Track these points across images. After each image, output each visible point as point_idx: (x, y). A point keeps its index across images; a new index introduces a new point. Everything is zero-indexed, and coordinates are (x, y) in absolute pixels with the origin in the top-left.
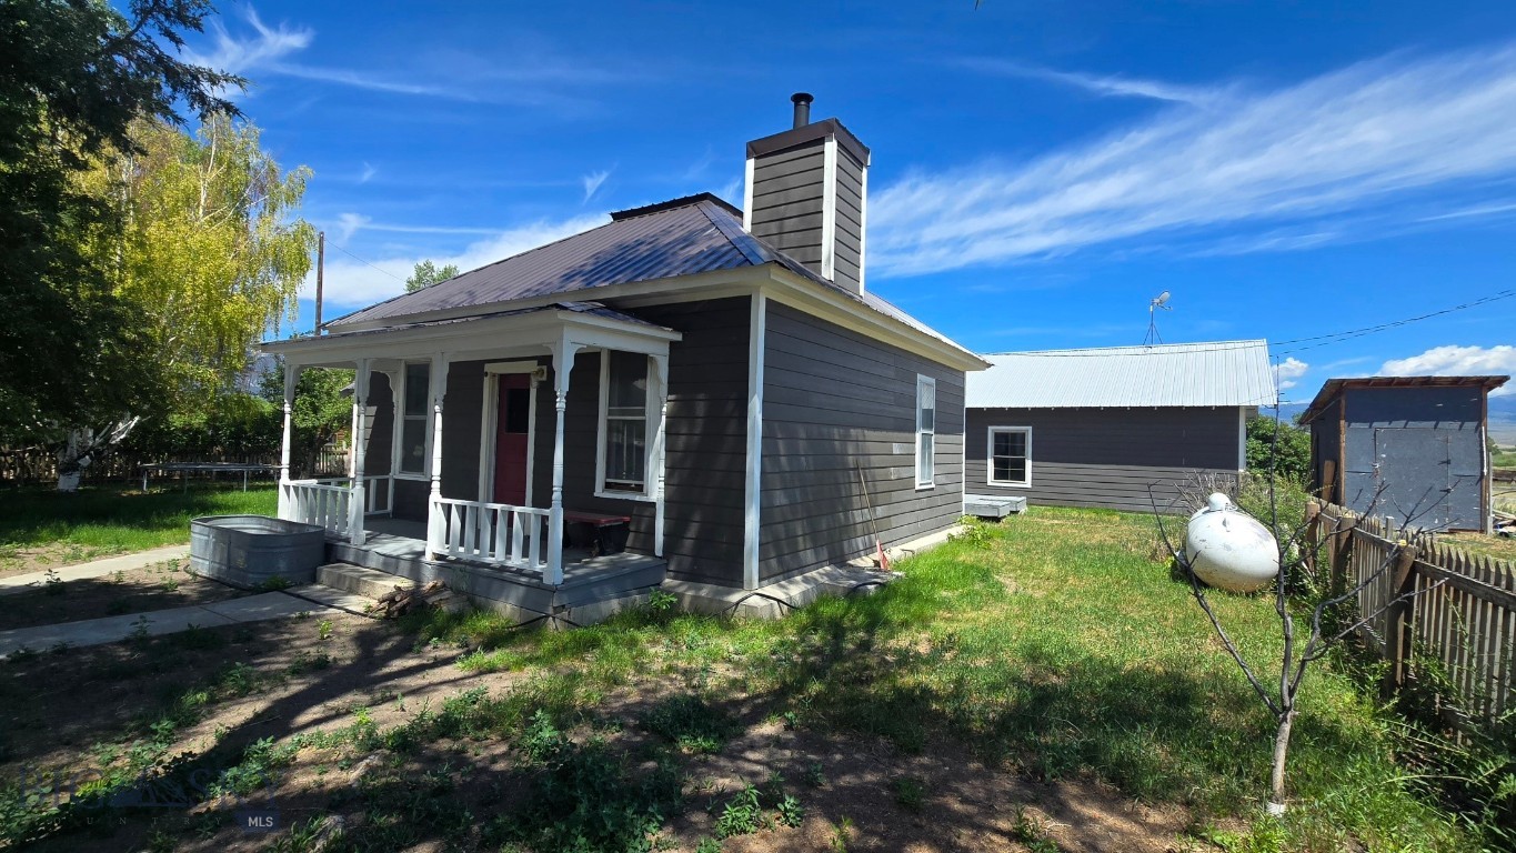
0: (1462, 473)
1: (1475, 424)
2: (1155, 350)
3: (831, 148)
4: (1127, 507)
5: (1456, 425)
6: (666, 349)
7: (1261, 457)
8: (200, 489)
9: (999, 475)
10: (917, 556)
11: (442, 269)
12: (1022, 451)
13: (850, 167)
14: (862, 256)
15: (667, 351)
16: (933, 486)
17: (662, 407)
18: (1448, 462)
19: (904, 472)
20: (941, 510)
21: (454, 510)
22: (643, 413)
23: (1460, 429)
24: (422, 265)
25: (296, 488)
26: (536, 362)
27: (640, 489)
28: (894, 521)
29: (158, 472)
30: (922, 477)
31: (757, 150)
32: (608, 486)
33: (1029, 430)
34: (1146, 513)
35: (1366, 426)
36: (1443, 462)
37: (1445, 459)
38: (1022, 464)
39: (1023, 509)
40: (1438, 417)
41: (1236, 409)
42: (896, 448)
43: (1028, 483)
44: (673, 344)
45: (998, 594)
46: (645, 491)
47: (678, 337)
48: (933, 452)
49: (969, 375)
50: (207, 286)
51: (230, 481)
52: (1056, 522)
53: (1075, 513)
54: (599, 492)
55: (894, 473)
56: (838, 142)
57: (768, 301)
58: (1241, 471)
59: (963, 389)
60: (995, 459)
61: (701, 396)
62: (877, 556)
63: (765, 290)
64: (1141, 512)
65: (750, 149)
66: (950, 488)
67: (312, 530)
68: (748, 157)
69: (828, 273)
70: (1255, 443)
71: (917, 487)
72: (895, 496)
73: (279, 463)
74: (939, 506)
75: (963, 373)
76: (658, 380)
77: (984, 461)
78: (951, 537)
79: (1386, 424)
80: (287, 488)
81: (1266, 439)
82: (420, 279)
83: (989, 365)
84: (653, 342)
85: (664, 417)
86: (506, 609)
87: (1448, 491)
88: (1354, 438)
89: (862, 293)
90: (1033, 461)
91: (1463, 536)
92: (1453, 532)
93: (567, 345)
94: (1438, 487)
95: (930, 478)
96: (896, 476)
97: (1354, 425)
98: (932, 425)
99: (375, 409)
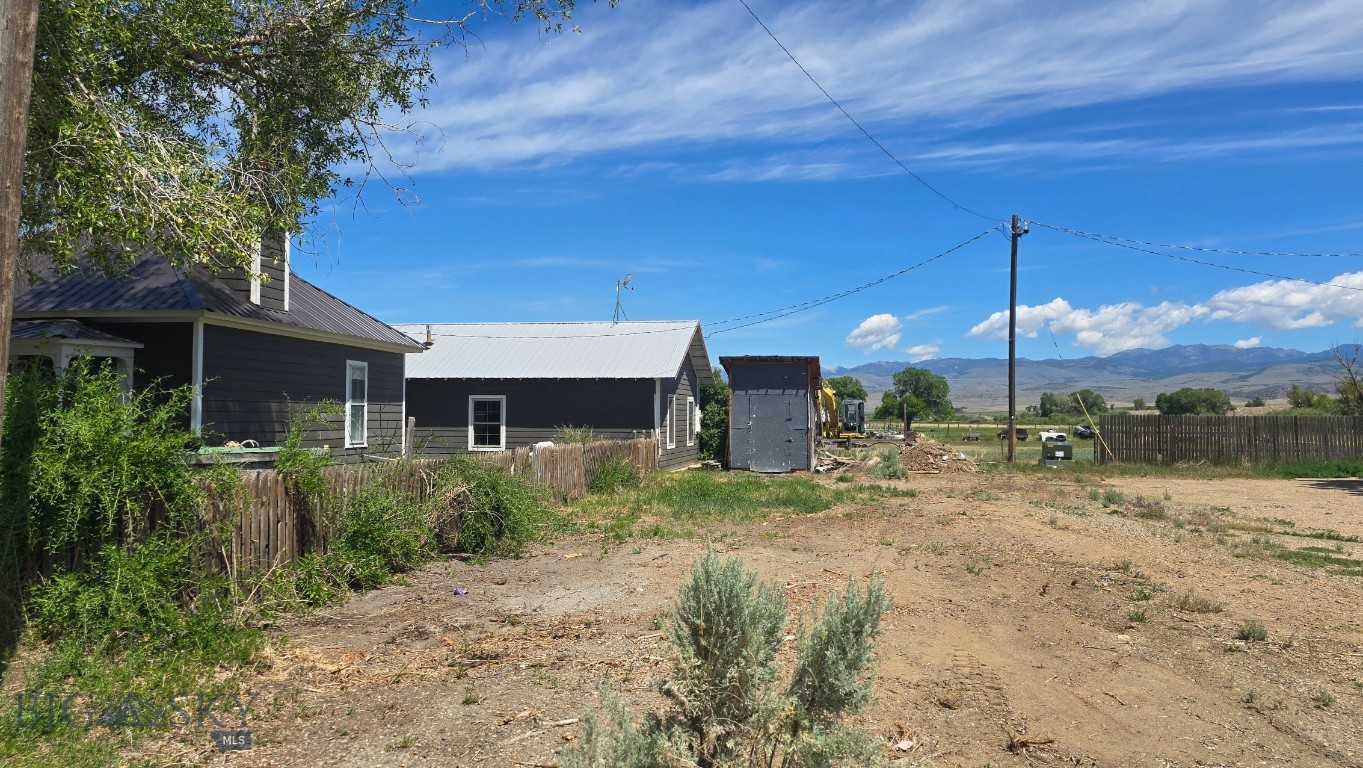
0: (797, 428)
1: (804, 391)
6: (132, 355)
9: (478, 441)
12: (497, 418)
16: (365, 445)
18: (790, 420)
19: (332, 435)
23: (796, 395)
30: (352, 439)
33: (503, 398)
35: (744, 393)
36: (787, 420)
37: (788, 417)
38: (497, 430)
40: (784, 386)
41: (651, 381)
42: (326, 417)
43: (502, 447)
47: (142, 347)
48: (366, 419)
57: (205, 325)
58: (655, 429)
59: (401, 366)
60: (475, 425)
63: (204, 319)
75: (401, 355)
76: (127, 374)
77: (464, 428)
79: (755, 392)
84: (121, 350)
87: (790, 441)
88: (737, 401)
89: (287, 308)
90: (507, 426)
91: (797, 474)
92: (793, 471)
93: (63, 355)
94: (785, 438)
95: (362, 439)
96: (324, 437)
97: (737, 392)
98: (364, 398)
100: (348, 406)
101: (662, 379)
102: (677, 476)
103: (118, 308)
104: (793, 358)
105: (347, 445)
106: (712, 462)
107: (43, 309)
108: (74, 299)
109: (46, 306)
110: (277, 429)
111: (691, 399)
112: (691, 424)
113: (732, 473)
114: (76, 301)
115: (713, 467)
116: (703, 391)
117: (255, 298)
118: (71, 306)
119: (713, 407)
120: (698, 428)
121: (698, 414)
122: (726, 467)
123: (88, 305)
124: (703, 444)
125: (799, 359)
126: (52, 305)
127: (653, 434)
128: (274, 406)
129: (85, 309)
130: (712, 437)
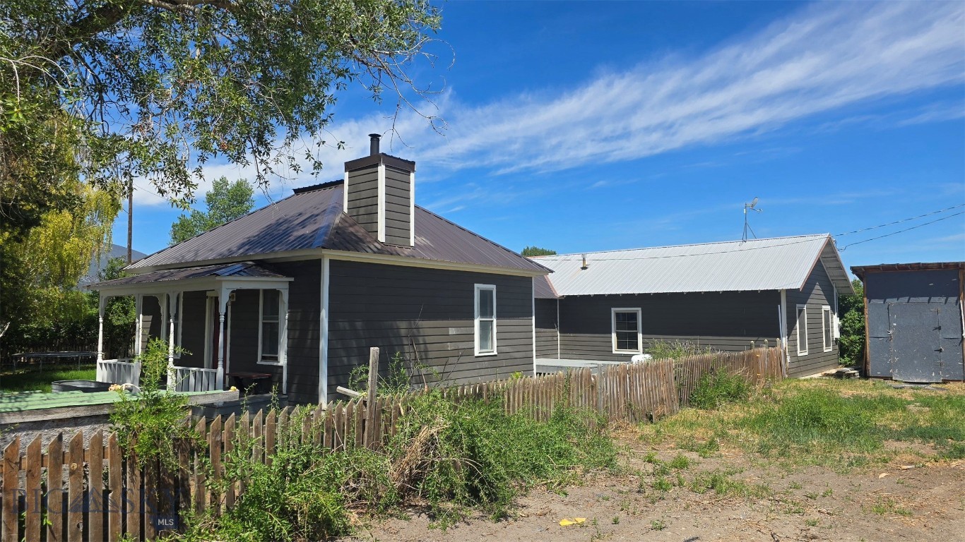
0: (948, 337)
1: (955, 298)
2: (749, 244)
3: (381, 169)
5: (943, 299)
8: (50, 370)
9: (620, 346)
12: (635, 327)
13: (397, 176)
15: (287, 287)
16: (495, 353)
17: (286, 316)
18: (939, 328)
19: (462, 345)
20: (506, 369)
21: (178, 371)
22: (277, 319)
23: (946, 303)
25: (105, 364)
27: (276, 359)
28: (451, 375)
29: (20, 359)
30: (482, 348)
32: (264, 358)
33: (639, 311)
35: (881, 302)
36: (936, 329)
37: (937, 326)
38: (635, 337)
40: (930, 294)
42: (453, 331)
43: (640, 351)
44: (290, 284)
46: (278, 360)
47: (292, 279)
48: (496, 332)
50: (53, 235)
51: (68, 364)
54: (259, 362)
55: (451, 346)
56: (386, 165)
57: (331, 260)
60: (617, 333)
61: (300, 310)
63: (327, 257)
66: (517, 355)
73: (97, 350)
74: (503, 367)
75: (531, 278)
77: (609, 335)
79: (895, 301)
80: (101, 364)
84: (280, 284)
85: (286, 322)
87: (940, 350)
88: (874, 312)
89: (412, 244)
90: (643, 334)
91: (951, 385)
92: (945, 382)
94: (934, 348)
95: (492, 348)
96: (453, 348)
97: (873, 301)
98: (492, 315)
99: (151, 317)
100: (477, 322)
101: (787, 291)
102: (805, 385)
104: (939, 264)
105: (476, 354)
106: (849, 370)
110: (405, 343)
111: (828, 308)
112: (827, 332)
113: (870, 382)
115: (849, 376)
116: (842, 299)
117: (382, 237)
119: (852, 314)
120: (837, 334)
121: (836, 322)
122: (865, 375)
124: (843, 350)
125: (947, 265)
127: (778, 343)
128: (403, 325)
130: (852, 342)
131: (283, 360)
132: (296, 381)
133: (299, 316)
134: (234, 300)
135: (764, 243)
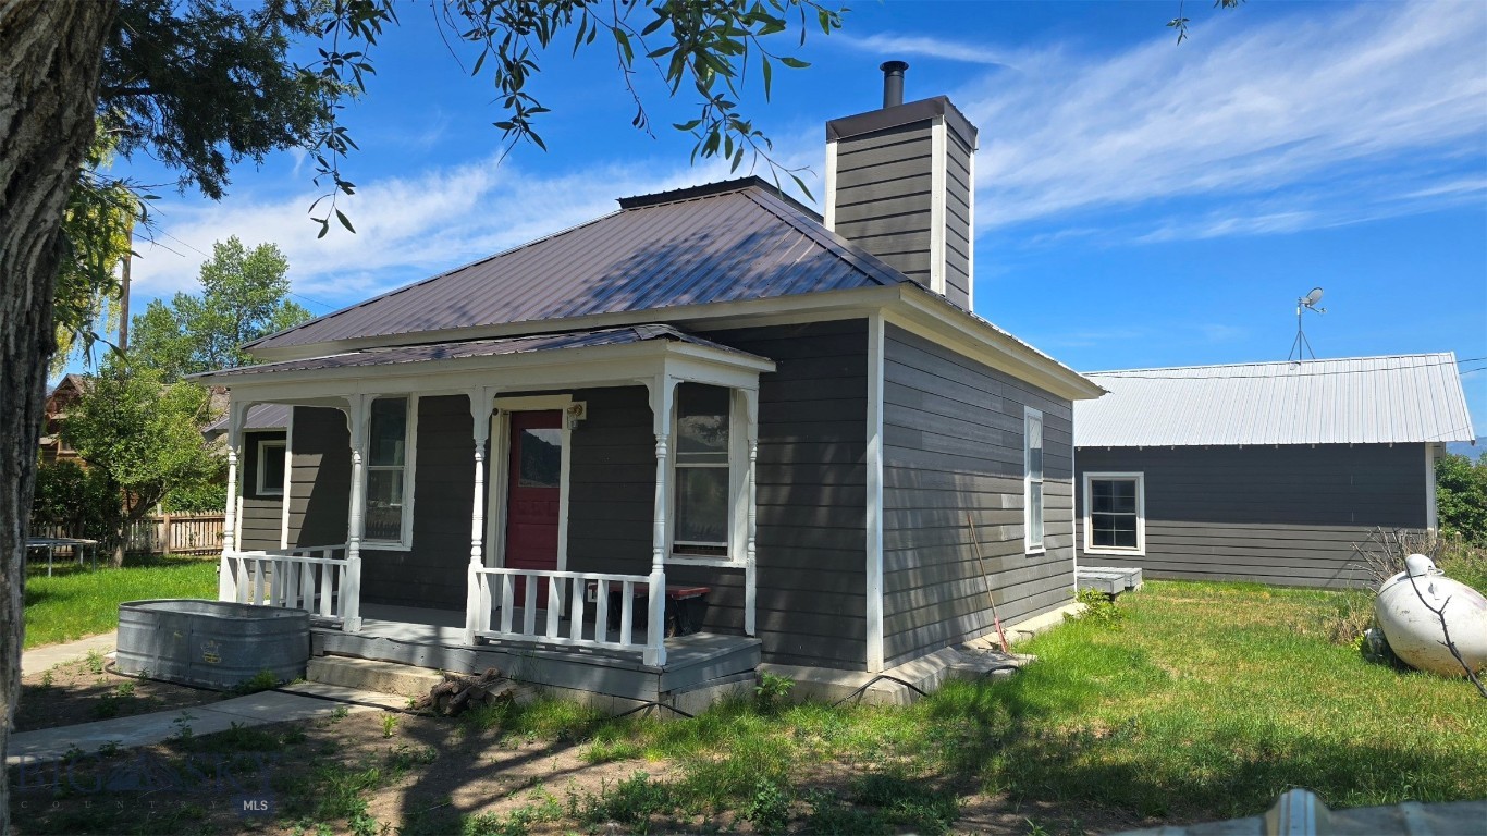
2: (1306, 367)
3: (939, 132)
4: (1278, 581)
6: (754, 383)
7: (1452, 511)
9: (1099, 539)
10: (1036, 639)
11: (254, 249)
12: (1130, 503)
13: (958, 153)
14: (971, 263)
15: (756, 384)
16: (1043, 550)
17: (749, 452)
19: (1013, 532)
20: (1052, 582)
21: (505, 581)
22: (725, 459)
24: (225, 243)
25: (247, 562)
26: (570, 396)
27: (723, 552)
28: (1007, 594)
30: (1032, 537)
31: (837, 131)
32: (676, 550)
33: (1139, 477)
34: (1305, 587)
38: (1132, 524)
39: (1139, 584)
41: (1421, 446)
42: (1006, 501)
43: (1141, 549)
44: (764, 377)
45: (1160, 681)
46: (729, 556)
47: (771, 367)
48: (1042, 506)
49: (1078, 405)
52: (1187, 600)
53: (1209, 590)
55: (1004, 533)
56: (948, 125)
57: (887, 324)
58: (1430, 529)
59: (1070, 423)
60: (1094, 518)
61: (791, 439)
62: (994, 637)
63: (882, 314)
64: (1299, 587)
65: (832, 131)
66: (1061, 553)
67: (283, 615)
68: (829, 139)
69: (938, 284)
70: (1445, 493)
71: (1028, 552)
72: (1007, 562)
74: (1050, 578)
75: (1071, 403)
76: (747, 420)
77: (1081, 521)
78: (1067, 617)
80: (233, 563)
81: (1456, 486)
82: (221, 263)
83: (1103, 392)
84: (738, 373)
85: (753, 464)
86: (580, 697)
93: (667, 379)
96: (1006, 537)
98: (1040, 471)
99: (320, 456)
100: (1028, 480)
103: (739, 299)
105: (1027, 549)
107: (614, 310)
108: (657, 292)
109: (618, 305)
114: (663, 295)
118: (656, 302)
123: (686, 298)
126: (627, 304)
129: (684, 306)
131: (741, 554)
132: (781, 604)
133: (788, 452)
134: (583, 416)
135: (1332, 366)
